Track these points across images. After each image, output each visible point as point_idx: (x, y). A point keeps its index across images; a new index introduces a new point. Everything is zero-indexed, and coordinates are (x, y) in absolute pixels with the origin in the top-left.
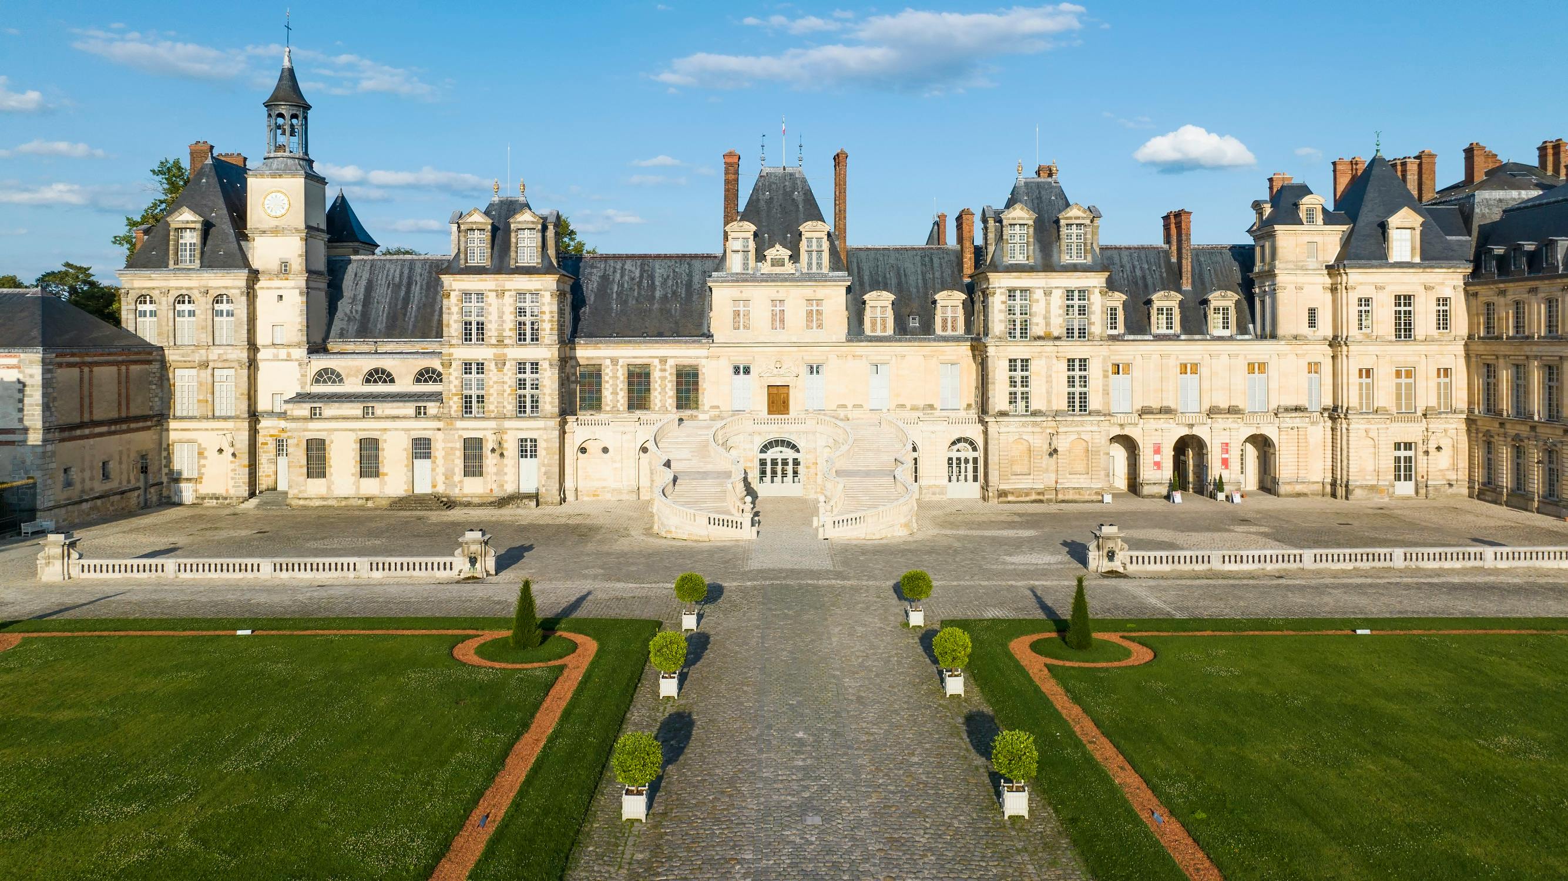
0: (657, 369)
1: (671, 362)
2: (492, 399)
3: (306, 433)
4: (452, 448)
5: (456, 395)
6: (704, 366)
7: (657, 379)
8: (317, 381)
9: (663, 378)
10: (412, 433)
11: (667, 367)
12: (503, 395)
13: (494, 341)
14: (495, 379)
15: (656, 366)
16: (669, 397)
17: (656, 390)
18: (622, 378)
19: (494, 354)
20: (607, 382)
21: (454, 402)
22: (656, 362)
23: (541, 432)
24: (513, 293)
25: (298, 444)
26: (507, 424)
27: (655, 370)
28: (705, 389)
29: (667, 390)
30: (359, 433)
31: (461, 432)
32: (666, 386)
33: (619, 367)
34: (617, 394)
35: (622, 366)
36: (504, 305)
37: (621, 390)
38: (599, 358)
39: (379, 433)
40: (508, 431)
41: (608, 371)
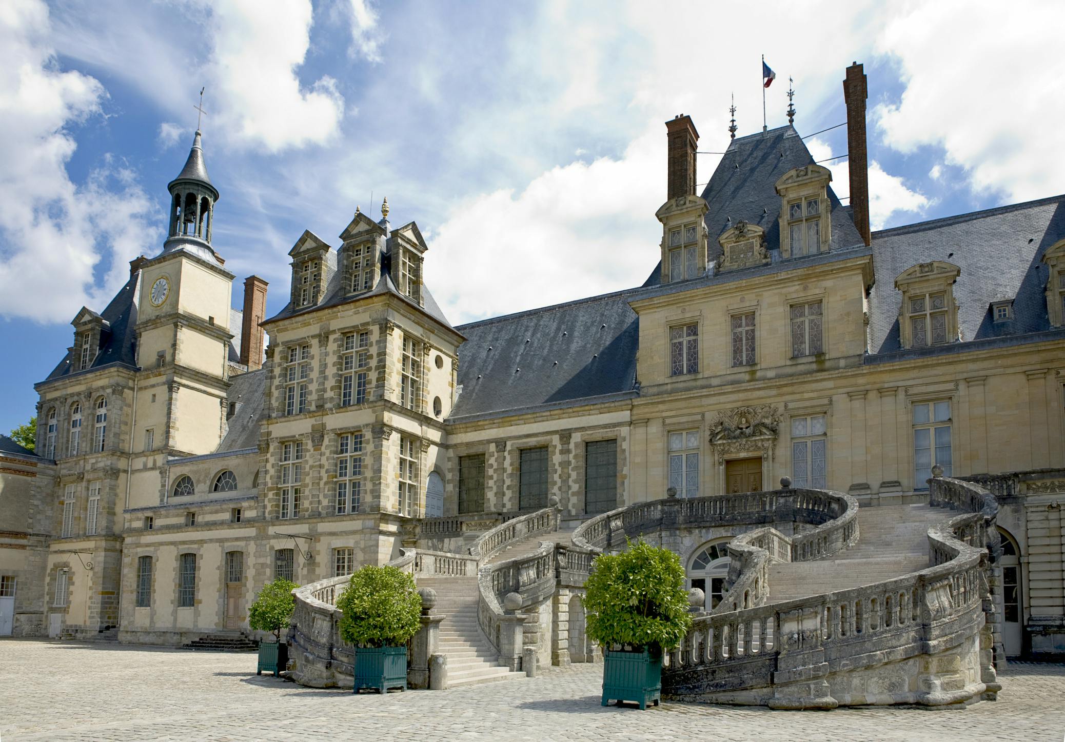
0: (557, 451)
1: (577, 438)
2: (307, 493)
3: (139, 550)
4: (262, 565)
5: (271, 489)
6: (624, 439)
7: (557, 467)
8: (176, 494)
9: (565, 464)
10: (227, 544)
11: (572, 446)
12: (318, 484)
13: (313, 408)
14: (311, 462)
15: (555, 447)
16: (574, 494)
17: (555, 483)
18: (509, 470)
19: (313, 426)
20: (491, 477)
21: (269, 501)
22: (556, 440)
23: (357, 537)
24: (337, 335)
25: (131, 564)
26: (323, 527)
27: (554, 453)
28: (625, 477)
29: (571, 483)
30: (180, 547)
31: (273, 542)
32: (569, 476)
33: (506, 454)
34: (504, 494)
35: (510, 452)
36: (327, 354)
37: (509, 488)
38: (480, 442)
39: (196, 546)
40: (322, 538)
41: (492, 461)
